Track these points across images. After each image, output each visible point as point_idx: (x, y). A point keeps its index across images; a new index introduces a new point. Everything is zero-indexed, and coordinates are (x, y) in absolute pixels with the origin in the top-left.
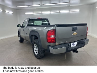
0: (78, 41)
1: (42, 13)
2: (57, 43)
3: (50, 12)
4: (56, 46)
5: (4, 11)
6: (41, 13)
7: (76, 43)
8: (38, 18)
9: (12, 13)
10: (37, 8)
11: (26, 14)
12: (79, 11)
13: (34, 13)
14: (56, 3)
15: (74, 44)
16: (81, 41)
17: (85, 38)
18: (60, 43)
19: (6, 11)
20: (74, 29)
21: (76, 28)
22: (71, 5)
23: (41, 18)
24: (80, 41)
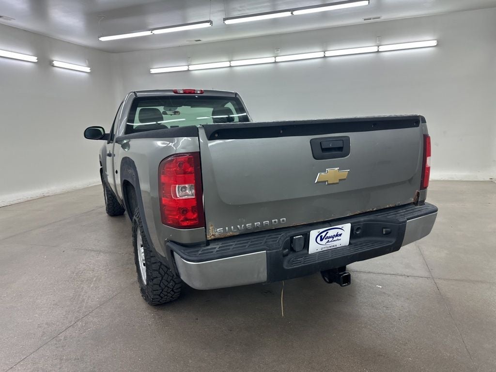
0: (362, 219)
1: (233, 63)
2: (215, 231)
3: (273, 60)
4: (208, 243)
5: (45, 63)
6: (227, 64)
7: (347, 227)
8: (185, 92)
9: (88, 70)
10: (204, 40)
11: (153, 71)
12: (434, 43)
13: (191, 68)
14: (292, 10)
15: (331, 233)
16: (380, 217)
17: (412, 200)
18: (231, 230)
19: (56, 63)
20: (324, 150)
21: (340, 144)
22: (385, 17)
23: (202, 92)
24: (372, 217)
